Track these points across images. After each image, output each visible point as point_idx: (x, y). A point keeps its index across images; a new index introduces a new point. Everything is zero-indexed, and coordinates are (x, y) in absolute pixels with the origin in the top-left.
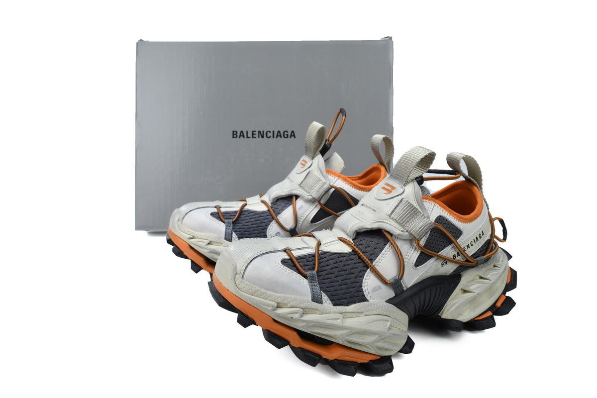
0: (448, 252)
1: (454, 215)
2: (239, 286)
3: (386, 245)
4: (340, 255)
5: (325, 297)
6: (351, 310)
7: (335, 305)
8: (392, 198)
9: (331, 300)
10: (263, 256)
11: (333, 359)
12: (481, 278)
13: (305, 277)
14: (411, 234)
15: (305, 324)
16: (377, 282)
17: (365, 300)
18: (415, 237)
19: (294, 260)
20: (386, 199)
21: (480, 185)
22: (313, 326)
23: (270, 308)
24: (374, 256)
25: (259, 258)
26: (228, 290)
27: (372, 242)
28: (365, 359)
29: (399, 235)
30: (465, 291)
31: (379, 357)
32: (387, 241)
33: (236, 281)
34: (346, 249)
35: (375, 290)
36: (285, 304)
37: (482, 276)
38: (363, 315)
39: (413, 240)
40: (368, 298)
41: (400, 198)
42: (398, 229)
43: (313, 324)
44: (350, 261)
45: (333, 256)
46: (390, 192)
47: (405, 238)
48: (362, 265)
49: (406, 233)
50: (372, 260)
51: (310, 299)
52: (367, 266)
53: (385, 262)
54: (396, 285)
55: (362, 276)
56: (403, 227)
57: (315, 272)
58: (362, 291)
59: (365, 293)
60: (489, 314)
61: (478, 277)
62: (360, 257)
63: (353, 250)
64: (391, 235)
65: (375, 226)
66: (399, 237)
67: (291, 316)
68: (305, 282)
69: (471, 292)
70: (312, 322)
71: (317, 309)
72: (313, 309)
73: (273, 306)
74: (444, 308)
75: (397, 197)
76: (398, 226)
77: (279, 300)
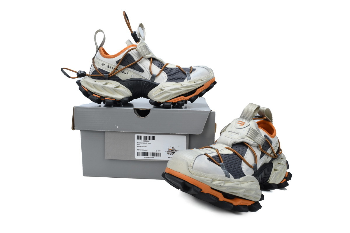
0: (269, 151)
1: (269, 135)
2: (192, 172)
3: (247, 149)
4: (229, 155)
5: (231, 175)
6: (242, 180)
7: (235, 178)
8: (245, 127)
9: (233, 176)
10: (199, 157)
11: (237, 205)
12: (279, 164)
13: (220, 166)
14: (257, 143)
15: (226, 188)
16: (248, 167)
17: (245, 175)
18: (259, 145)
19: (212, 158)
20: (242, 128)
21: (272, 121)
22: (230, 189)
23: (210, 182)
24: (243, 155)
25: (198, 158)
26: (185, 175)
27: (241, 148)
28: (249, 204)
29: (253, 144)
30: (275, 170)
31: (254, 202)
32: (247, 147)
33: (190, 170)
34: (231, 152)
35: (247, 170)
36: (216, 179)
37: (279, 163)
38: (246, 182)
39: (258, 146)
40: (245, 174)
41: (249, 127)
42: (252, 142)
43: (230, 188)
44: (234, 158)
45: (226, 156)
46: (243, 125)
47: (255, 146)
48: (239, 159)
49: (256, 143)
50: (243, 156)
51: (224, 176)
52: (241, 159)
53: (248, 156)
54: (254, 168)
55: (241, 164)
56: (254, 140)
57: (223, 163)
58: (242, 171)
59: (244, 172)
60: (285, 180)
61: (278, 164)
62: (238, 156)
63: (234, 152)
64: (248, 144)
65: (241, 141)
66: (253, 145)
67: (220, 184)
68: (220, 168)
69: (278, 170)
70: (229, 187)
71: (229, 180)
72: (228, 180)
73: (211, 181)
74: (269, 179)
75: (247, 127)
76: (251, 140)
77: (213, 177)
